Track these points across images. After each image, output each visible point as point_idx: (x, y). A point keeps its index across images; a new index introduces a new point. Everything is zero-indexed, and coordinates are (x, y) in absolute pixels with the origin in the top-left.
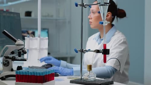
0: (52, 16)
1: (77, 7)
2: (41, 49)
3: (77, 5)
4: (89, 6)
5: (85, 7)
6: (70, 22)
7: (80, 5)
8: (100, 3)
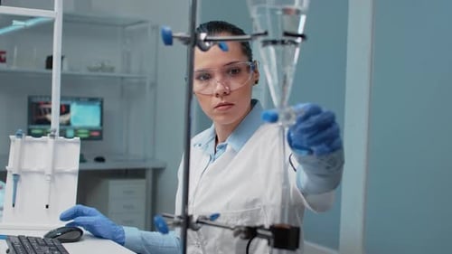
0: (112, 69)
1: (169, 47)
2: (56, 174)
3: (168, 40)
4: (220, 46)
5: (204, 49)
6: (154, 85)
7: (181, 39)
8: (266, 33)
